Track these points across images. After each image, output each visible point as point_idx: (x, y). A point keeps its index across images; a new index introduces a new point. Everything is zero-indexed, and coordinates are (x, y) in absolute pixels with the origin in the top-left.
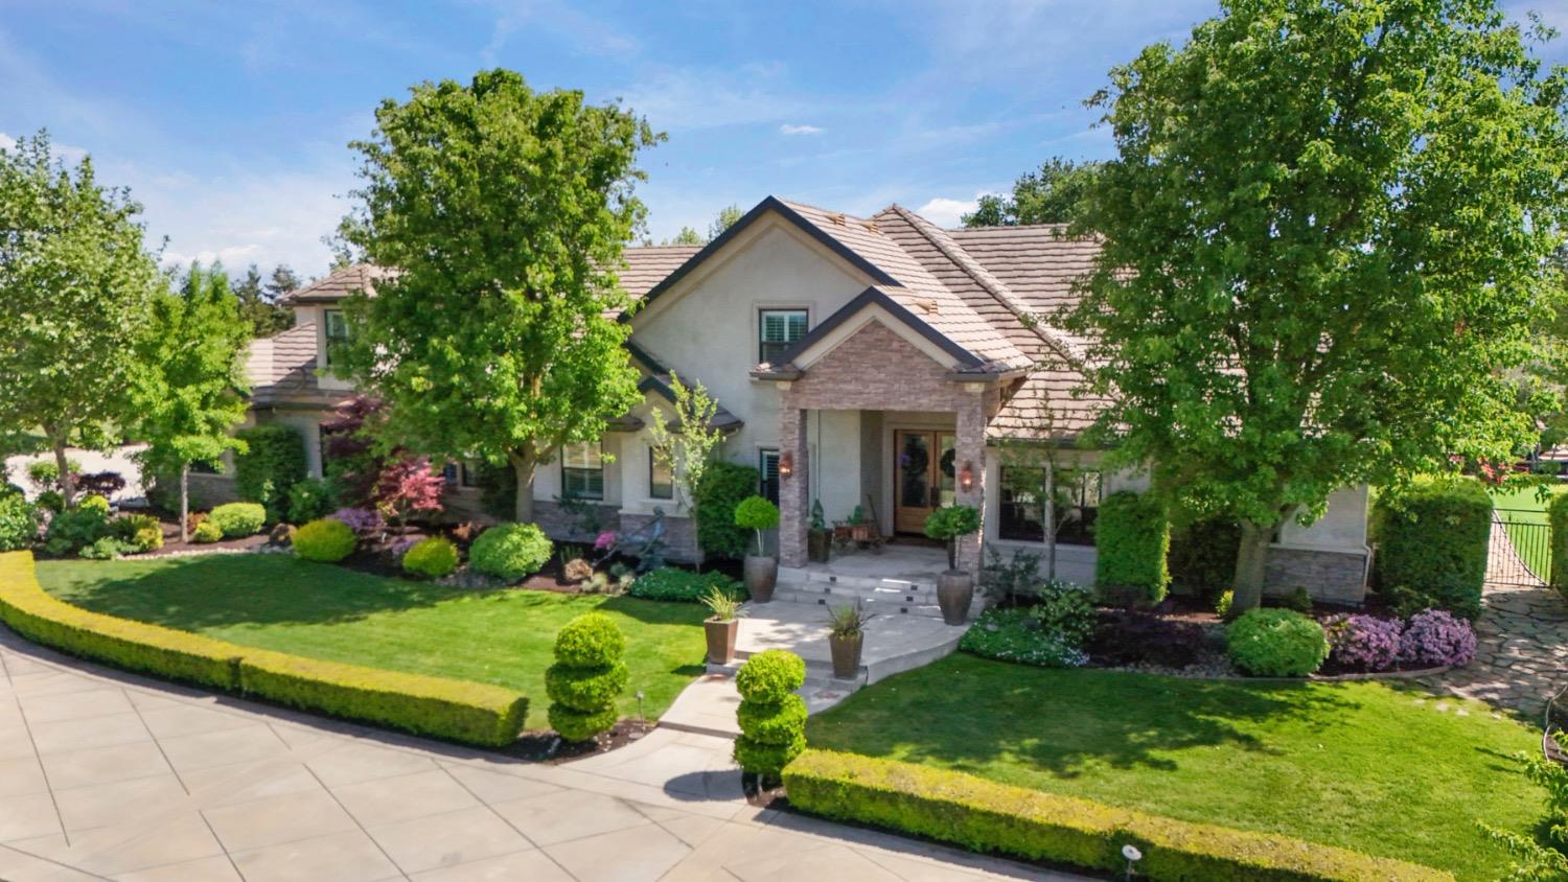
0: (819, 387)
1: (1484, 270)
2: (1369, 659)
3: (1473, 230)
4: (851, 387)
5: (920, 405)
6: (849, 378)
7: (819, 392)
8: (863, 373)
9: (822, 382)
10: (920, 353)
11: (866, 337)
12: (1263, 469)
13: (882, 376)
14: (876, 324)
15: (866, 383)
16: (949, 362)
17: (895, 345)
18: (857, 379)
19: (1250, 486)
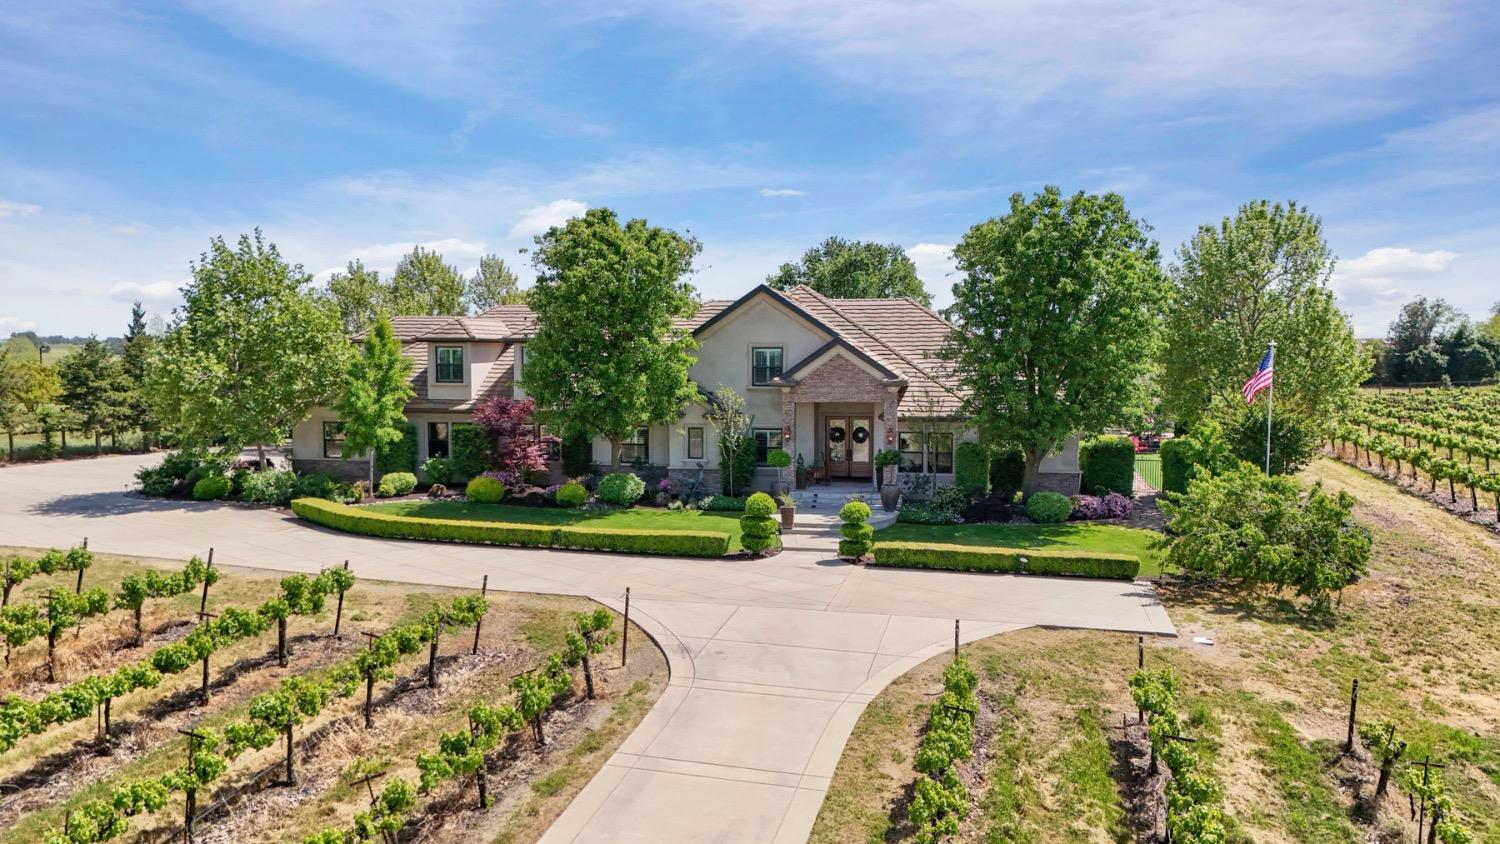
0: (806, 390)
1: (1131, 334)
2: (1089, 514)
3: (1124, 318)
4: (826, 389)
6: (823, 385)
7: (806, 393)
9: (808, 388)
10: (863, 372)
11: (832, 363)
12: (1045, 423)
13: (842, 384)
14: (839, 356)
15: (833, 387)
16: (879, 376)
17: (849, 367)
18: (828, 386)
19: (1038, 432)
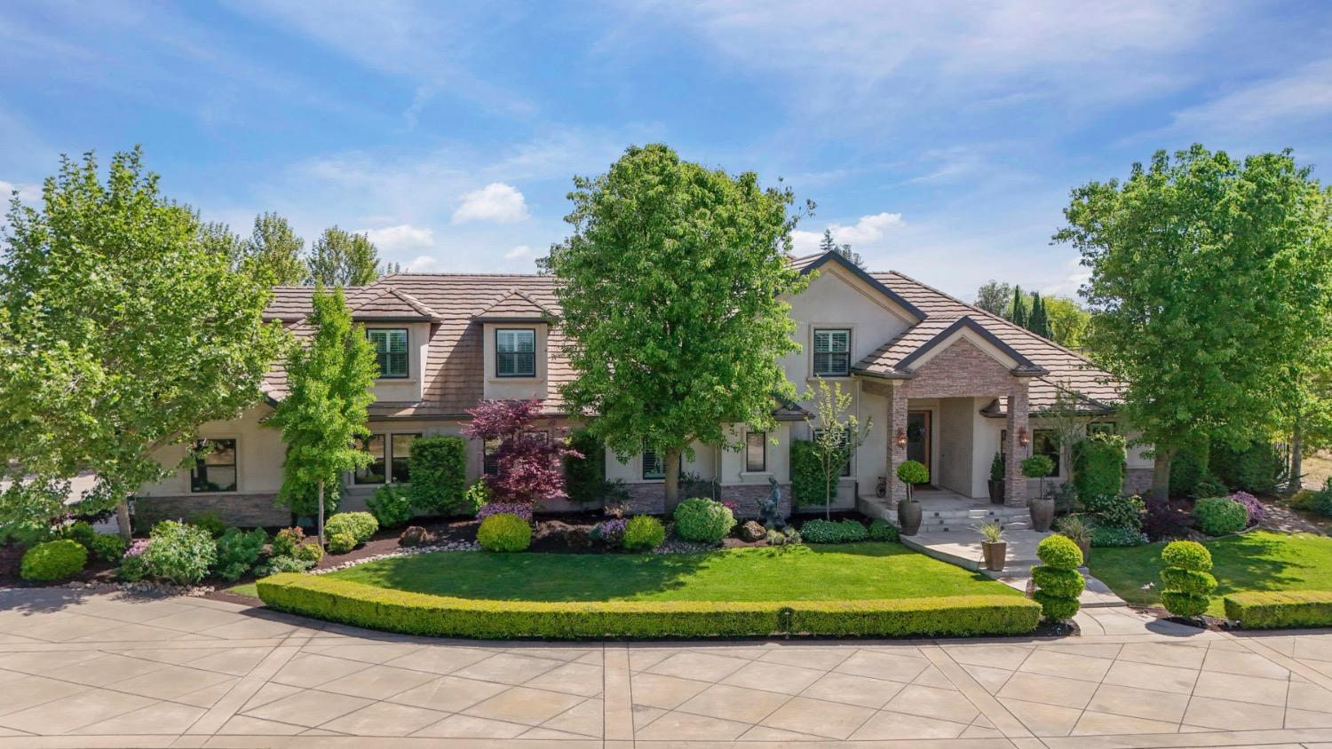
0: (922, 383)
4: (946, 382)
5: (990, 393)
6: (943, 377)
7: (922, 386)
8: (952, 372)
9: (925, 380)
10: (991, 359)
11: (955, 349)
13: (965, 374)
14: (962, 340)
15: (954, 379)
16: (1011, 364)
17: (975, 354)
18: (948, 377)
